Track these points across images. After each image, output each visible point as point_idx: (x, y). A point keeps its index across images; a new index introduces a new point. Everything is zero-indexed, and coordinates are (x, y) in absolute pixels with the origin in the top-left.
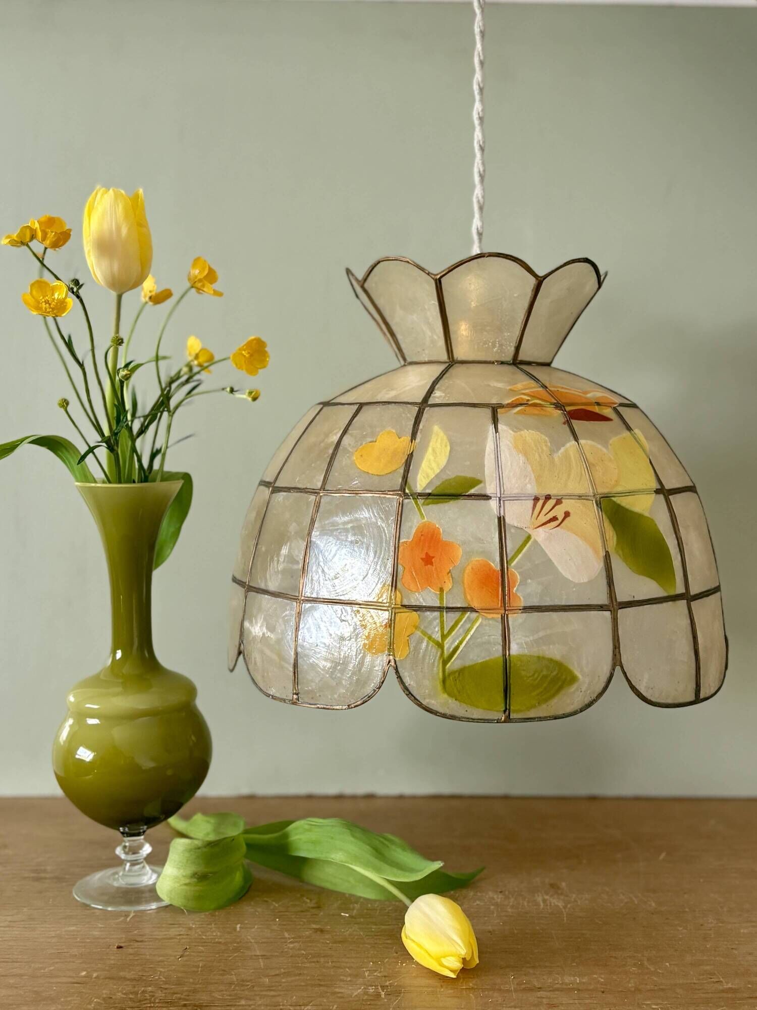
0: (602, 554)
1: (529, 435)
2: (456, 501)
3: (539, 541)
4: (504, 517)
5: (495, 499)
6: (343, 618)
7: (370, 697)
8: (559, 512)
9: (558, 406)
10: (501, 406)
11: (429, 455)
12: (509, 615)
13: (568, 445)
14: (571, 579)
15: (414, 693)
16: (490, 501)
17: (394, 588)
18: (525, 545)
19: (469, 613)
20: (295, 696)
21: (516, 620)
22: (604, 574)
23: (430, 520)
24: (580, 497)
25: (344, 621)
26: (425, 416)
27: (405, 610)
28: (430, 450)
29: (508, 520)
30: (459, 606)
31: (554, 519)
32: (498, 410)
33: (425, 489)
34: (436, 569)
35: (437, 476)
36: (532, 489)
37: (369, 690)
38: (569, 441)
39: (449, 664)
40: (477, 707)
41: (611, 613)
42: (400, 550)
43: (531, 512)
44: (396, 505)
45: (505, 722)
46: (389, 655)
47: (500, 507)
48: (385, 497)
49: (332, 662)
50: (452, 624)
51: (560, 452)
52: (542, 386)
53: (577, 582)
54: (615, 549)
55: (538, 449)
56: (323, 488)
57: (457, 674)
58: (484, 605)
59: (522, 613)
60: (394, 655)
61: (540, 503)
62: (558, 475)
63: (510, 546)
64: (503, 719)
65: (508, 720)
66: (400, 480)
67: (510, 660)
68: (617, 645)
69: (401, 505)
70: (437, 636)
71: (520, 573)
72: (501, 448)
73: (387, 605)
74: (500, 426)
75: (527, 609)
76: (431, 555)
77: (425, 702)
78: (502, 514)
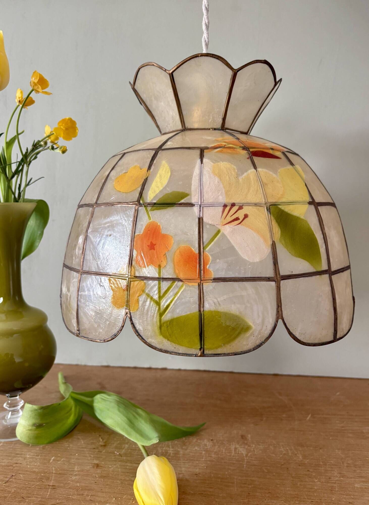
0: (270, 243)
1: (224, 165)
2: (172, 207)
3: (225, 234)
4: (202, 218)
5: (197, 206)
6: (101, 284)
7: (116, 336)
8: (240, 214)
9: (244, 148)
10: (207, 148)
11: (157, 179)
12: (204, 284)
13: (249, 171)
14: (247, 259)
15: (141, 334)
16: (194, 207)
17: (130, 265)
18: (216, 237)
19: (177, 282)
20: (78, 332)
21: (208, 287)
22: (271, 256)
23: (154, 221)
24: (256, 205)
25: (101, 286)
26: (159, 155)
27: (136, 279)
28: (158, 175)
29: (205, 220)
30: (171, 277)
31: (237, 219)
32: (205, 151)
33: (152, 200)
34: (156, 252)
35: (161, 192)
36: (223, 199)
37: (115, 331)
38: (251, 169)
39: (164, 316)
40: (182, 345)
41: (276, 282)
42: (135, 240)
43: (221, 214)
44: (134, 211)
45: (200, 356)
46: (127, 309)
47: (200, 211)
48: (128, 206)
49: (95, 312)
50: (165, 289)
51: (244, 175)
52: (236, 138)
53: (251, 261)
54: (280, 239)
55: (229, 173)
56: (96, 203)
57: (169, 323)
58: (186, 277)
59: (213, 282)
60: (129, 309)
61: (228, 208)
62: (241, 190)
63: (206, 237)
64: (199, 354)
65: (203, 355)
66: (138, 195)
67: (204, 315)
68: (280, 305)
69: (137, 211)
70: (156, 297)
71: (211, 255)
72: (204, 173)
73: (127, 276)
74: (205, 160)
75: (217, 280)
76: (154, 243)
77: (149, 341)
78: (201, 216)
